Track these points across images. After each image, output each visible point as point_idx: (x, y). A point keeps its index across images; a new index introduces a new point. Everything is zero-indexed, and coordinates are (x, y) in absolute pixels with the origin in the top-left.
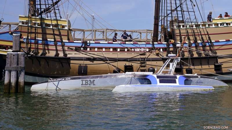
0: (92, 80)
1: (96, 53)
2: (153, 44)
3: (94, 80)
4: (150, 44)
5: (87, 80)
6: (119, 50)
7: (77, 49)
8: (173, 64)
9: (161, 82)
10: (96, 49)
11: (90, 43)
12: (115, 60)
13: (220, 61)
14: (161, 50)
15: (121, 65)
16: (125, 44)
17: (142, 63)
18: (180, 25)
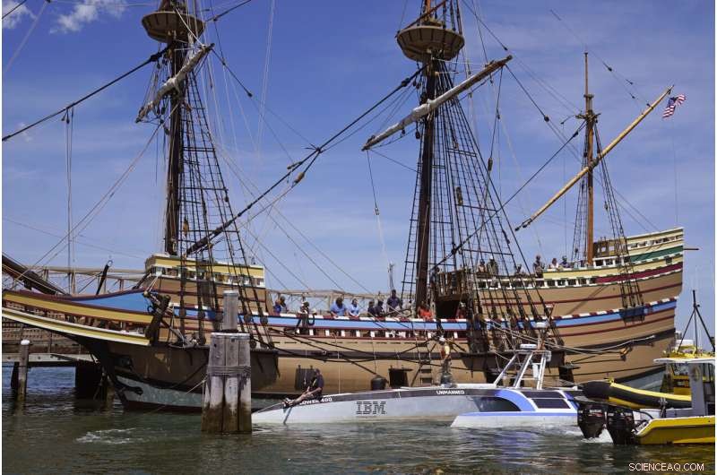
0: (379, 401)
1: (329, 341)
2: (439, 324)
3: (383, 403)
4: (433, 322)
5: (369, 403)
6: (373, 334)
7: (289, 332)
8: (539, 366)
9: (541, 404)
10: (327, 333)
11: (314, 319)
12: (370, 357)
13: (568, 358)
14: (456, 335)
15: (383, 368)
16: (384, 321)
17: (422, 364)
18: (484, 283)
